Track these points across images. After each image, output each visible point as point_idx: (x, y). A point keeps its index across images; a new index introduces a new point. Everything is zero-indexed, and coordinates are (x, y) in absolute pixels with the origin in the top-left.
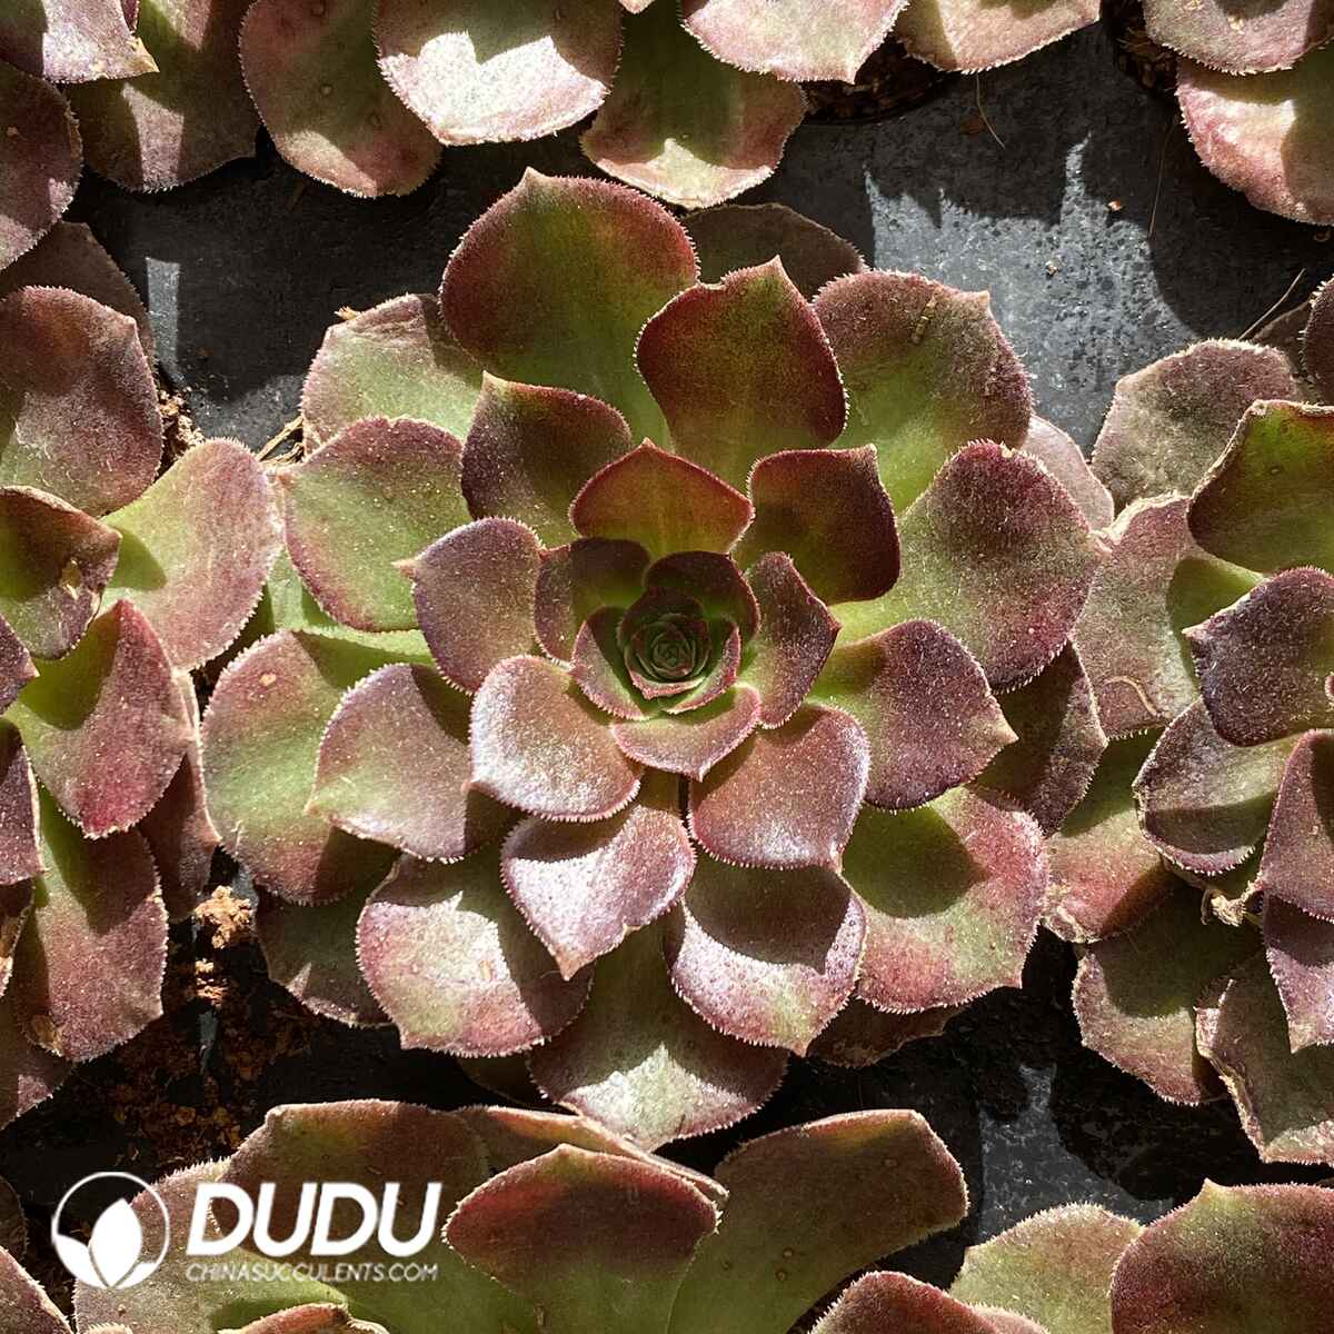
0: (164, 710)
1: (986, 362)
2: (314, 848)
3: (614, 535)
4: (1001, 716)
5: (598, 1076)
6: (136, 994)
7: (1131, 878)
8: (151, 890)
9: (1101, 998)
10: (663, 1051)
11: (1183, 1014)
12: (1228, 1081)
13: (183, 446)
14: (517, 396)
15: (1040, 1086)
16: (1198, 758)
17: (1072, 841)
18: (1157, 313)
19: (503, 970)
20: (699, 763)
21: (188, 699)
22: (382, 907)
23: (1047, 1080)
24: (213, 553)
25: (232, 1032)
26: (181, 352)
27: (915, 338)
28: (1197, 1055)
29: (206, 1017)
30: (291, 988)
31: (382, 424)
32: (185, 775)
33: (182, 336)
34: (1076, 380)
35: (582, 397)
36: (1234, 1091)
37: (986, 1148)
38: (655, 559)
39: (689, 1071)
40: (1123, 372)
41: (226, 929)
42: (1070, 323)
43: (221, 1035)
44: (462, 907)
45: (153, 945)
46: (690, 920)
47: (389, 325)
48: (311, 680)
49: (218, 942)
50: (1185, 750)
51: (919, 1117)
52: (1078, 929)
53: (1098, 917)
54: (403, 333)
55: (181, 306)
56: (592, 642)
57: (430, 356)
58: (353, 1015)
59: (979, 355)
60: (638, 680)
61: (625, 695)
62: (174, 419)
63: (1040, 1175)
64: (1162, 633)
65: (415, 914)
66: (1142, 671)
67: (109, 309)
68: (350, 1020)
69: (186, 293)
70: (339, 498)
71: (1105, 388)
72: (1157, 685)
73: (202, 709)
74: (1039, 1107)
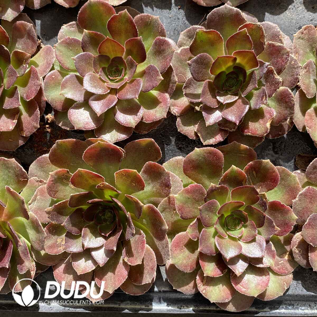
0: (38, 80)
1: (159, 27)
2: (61, 102)
3: (105, 54)
4: (161, 76)
5: (105, 134)
6: (35, 124)
7: (185, 106)
8: (37, 109)
9: (180, 124)
10: (114, 130)
11: (193, 126)
12: (199, 134)
13: (41, 47)
14: (89, 33)
15: (173, 139)
16: (192, 86)
17: (176, 101)
18: (186, 23)
19: (90, 118)
20: (118, 87)
21: (42, 80)
22: (72, 110)
23: (174, 139)
24: (46, 60)
25: (52, 136)
26: (41, 34)
27: (149, 24)
28: (195, 131)
29: (48, 134)
30: (59, 125)
31: (69, 38)
32: (41, 89)
33: (41, 31)
34: (175, 33)
35: (99, 33)
36: (200, 136)
37: (165, 149)
38: (111, 58)
39: (118, 132)
40: (181, 32)
41: (50, 119)
42: (173, 25)
43: (50, 137)
44: (84, 110)
45: (38, 117)
46: (118, 110)
47: (71, 26)
48: (60, 77)
49: (49, 122)
50: (190, 84)
51: (153, 140)
52: (177, 114)
53: (180, 112)
54: (73, 27)
55: (41, 27)
56: (102, 71)
57: (77, 31)
58: (69, 128)
59: (158, 26)
60: (109, 77)
61: (108, 79)
62: (40, 43)
63: (174, 153)
64: (187, 68)
65: (77, 111)
66: (184, 74)
67: (29, 23)
68: (68, 129)
69: (42, 25)
70: (63, 49)
71: (179, 34)
72: (187, 76)
73: (43, 80)
74: (173, 143)
